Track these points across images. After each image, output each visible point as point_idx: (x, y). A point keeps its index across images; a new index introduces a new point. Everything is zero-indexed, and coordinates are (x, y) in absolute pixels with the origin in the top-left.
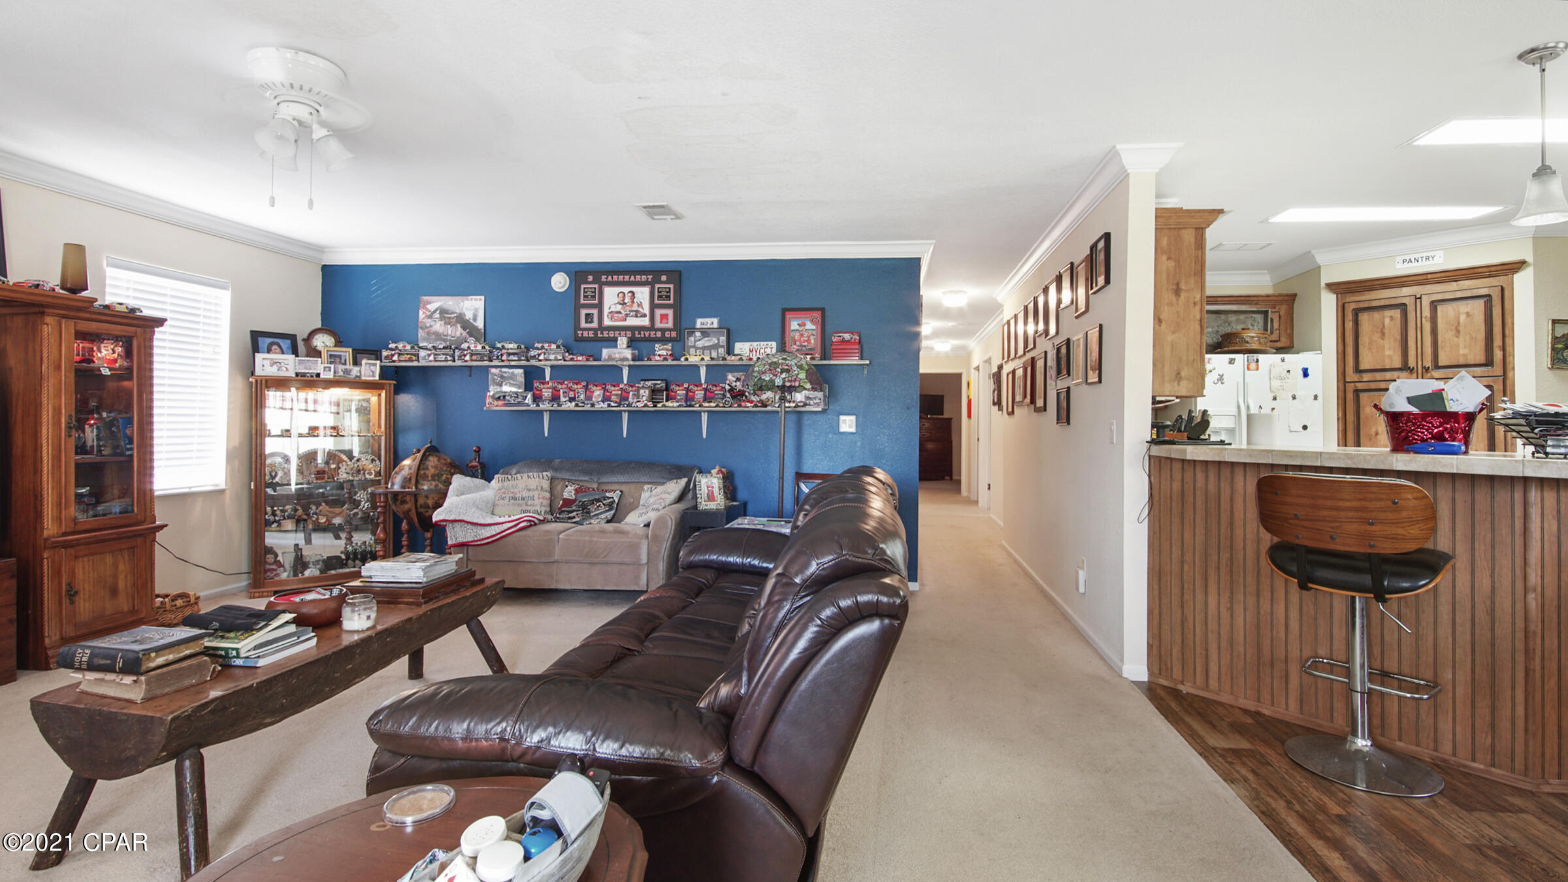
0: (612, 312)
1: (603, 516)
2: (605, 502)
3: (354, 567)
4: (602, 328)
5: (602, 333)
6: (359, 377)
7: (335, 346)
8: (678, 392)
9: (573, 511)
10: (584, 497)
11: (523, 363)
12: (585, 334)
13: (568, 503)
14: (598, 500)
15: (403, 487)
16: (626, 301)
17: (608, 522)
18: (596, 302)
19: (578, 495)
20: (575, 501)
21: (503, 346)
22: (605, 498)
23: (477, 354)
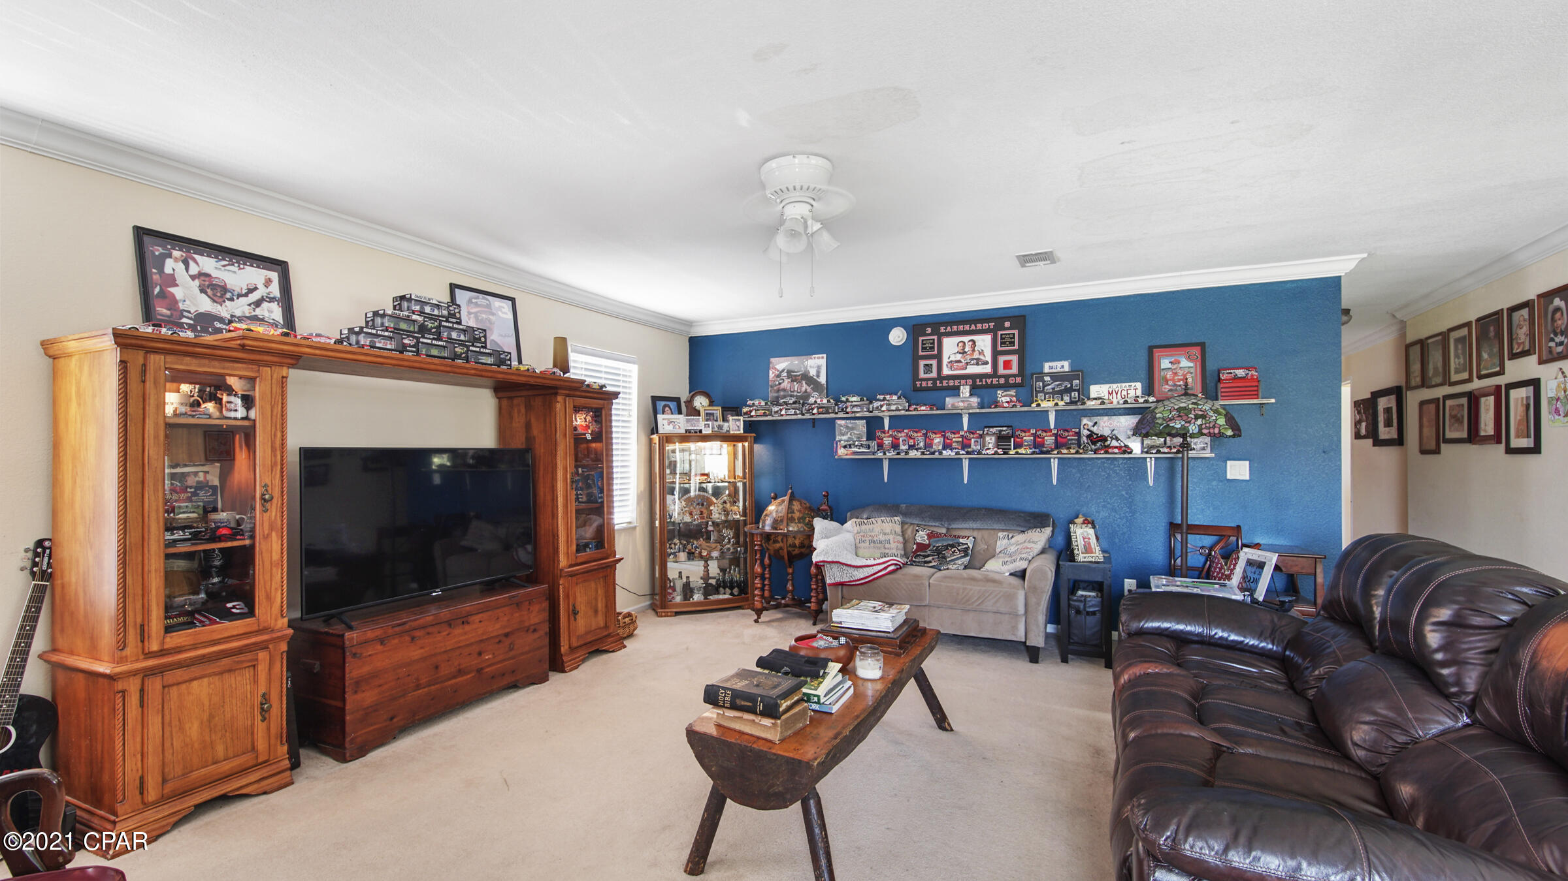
0: (951, 361)
1: (960, 562)
2: (959, 548)
3: (725, 594)
4: (940, 377)
5: (941, 383)
6: (728, 431)
7: (709, 406)
8: (1025, 438)
9: (929, 556)
10: (937, 542)
11: (867, 414)
12: (924, 384)
13: (921, 547)
14: (953, 546)
15: (774, 528)
16: (966, 350)
17: (966, 567)
18: (935, 352)
19: (931, 540)
20: (929, 545)
21: (847, 399)
22: (959, 544)
23: (823, 407)
